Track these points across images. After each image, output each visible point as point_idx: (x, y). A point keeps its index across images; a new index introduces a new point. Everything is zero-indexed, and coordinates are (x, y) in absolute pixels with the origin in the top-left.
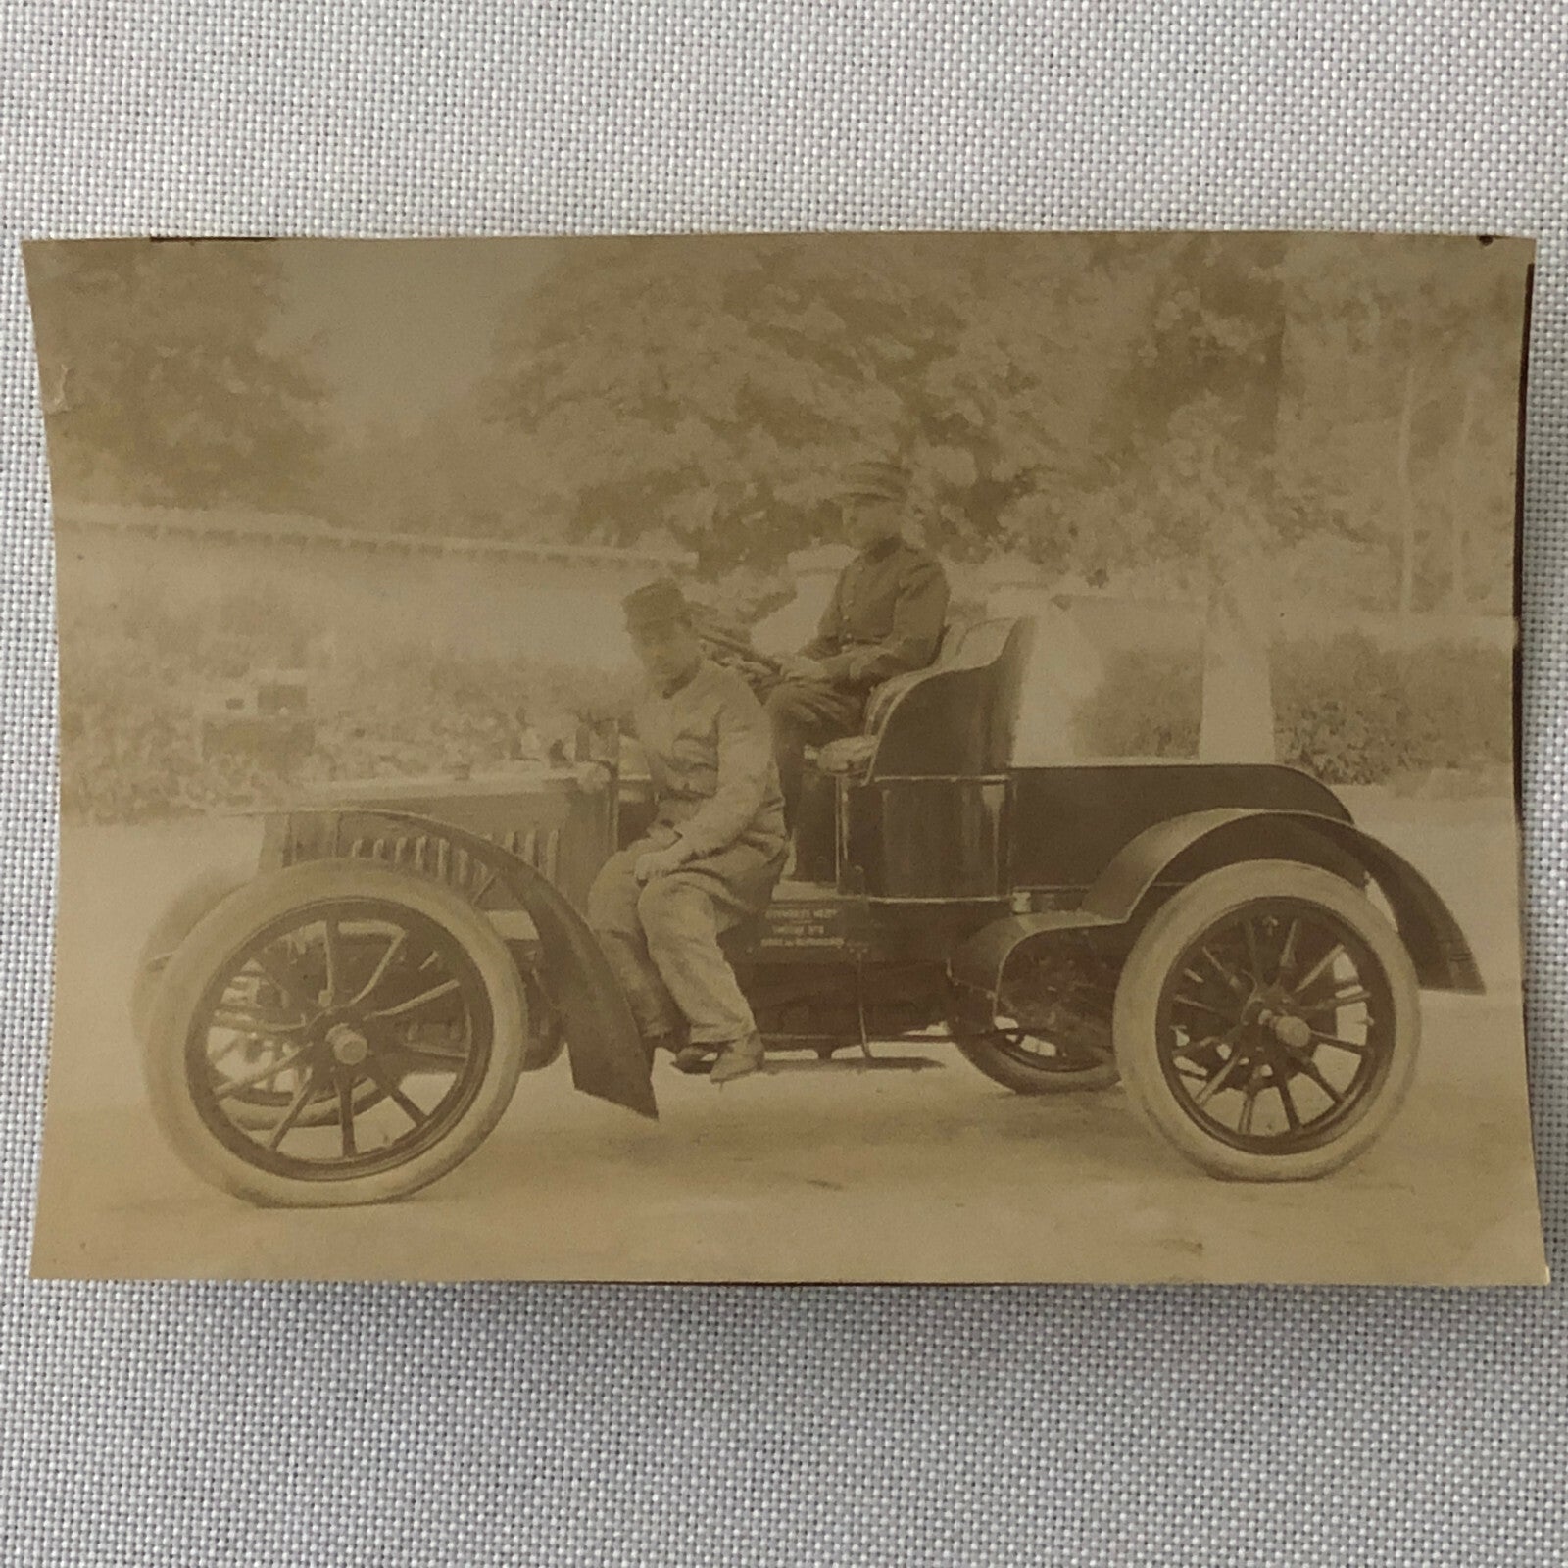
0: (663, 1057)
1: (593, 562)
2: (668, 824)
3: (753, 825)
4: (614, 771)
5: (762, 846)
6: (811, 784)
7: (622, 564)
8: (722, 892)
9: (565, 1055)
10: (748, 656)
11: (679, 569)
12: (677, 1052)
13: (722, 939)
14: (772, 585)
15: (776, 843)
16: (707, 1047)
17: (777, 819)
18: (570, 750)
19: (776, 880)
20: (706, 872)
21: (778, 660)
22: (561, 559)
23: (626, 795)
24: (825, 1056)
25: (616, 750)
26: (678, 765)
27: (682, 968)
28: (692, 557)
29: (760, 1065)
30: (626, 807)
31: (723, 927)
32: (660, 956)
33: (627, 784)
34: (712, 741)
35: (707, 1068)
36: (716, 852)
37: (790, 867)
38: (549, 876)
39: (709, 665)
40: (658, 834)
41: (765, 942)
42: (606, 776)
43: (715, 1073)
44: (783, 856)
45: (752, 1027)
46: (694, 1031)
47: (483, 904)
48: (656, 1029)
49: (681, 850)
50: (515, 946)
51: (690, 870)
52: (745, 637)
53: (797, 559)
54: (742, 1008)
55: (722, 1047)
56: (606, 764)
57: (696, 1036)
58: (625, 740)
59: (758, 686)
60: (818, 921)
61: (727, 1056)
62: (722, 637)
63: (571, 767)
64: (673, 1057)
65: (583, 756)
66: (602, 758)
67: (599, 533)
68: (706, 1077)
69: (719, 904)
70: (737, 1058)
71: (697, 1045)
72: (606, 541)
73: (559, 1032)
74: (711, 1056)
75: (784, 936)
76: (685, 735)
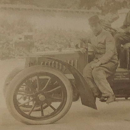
0: (98, 99)
1: (83, 12)
2: (97, 59)
4: (87, 49)
5: (114, 62)
6: (122, 51)
8: (107, 70)
9: (80, 99)
10: (111, 29)
11: (98, 13)
13: (107, 79)
14: (115, 16)
15: (116, 62)
16: (105, 97)
17: (116, 57)
18: (79, 46)
19: (116, 68)
20: (104, 67)
21: (116, 29)
22: (78, 12)
23: (89, 54)
24: (126, 99)
25: (87, 46)
26: (98, 48)
28: (100, 11)
29: (115, 100)
30: (89, 56)
32: (96, 82)
33: (90, 52)
34: (104, 44)
35: (105, 101)
36: (106, 63)
37: (119, 65)
38: (76, 68)
39: (104, 30)
40: (95, 60)
41: (115, 79)
42: (86, 50)
43: (107, 102)
44: (117, 64)
45: (113, 94)
47: (65, 73)
48: (96, 94)
49: (99, 63)
50: (70, 80)
51: (101, 67)
52: (110, 25)
53: (119, 11)
54: (111, 90)
55: (108, 97)
56: (86, 48)
59: (113, 34)
60: (124, 75)
61: (109, 99)
62: (106, 25)
63: (79, 48)
64: (99, 99)
65: (81, 47)
67: (84, 7)
68: (105, 103)
69: (106, 72)
70: (111, 99)
71: (104, 97)
72: (85, 9)
73: (79, 95)
74: (106, 99)
75: (118, 78)
76: (100, 43)
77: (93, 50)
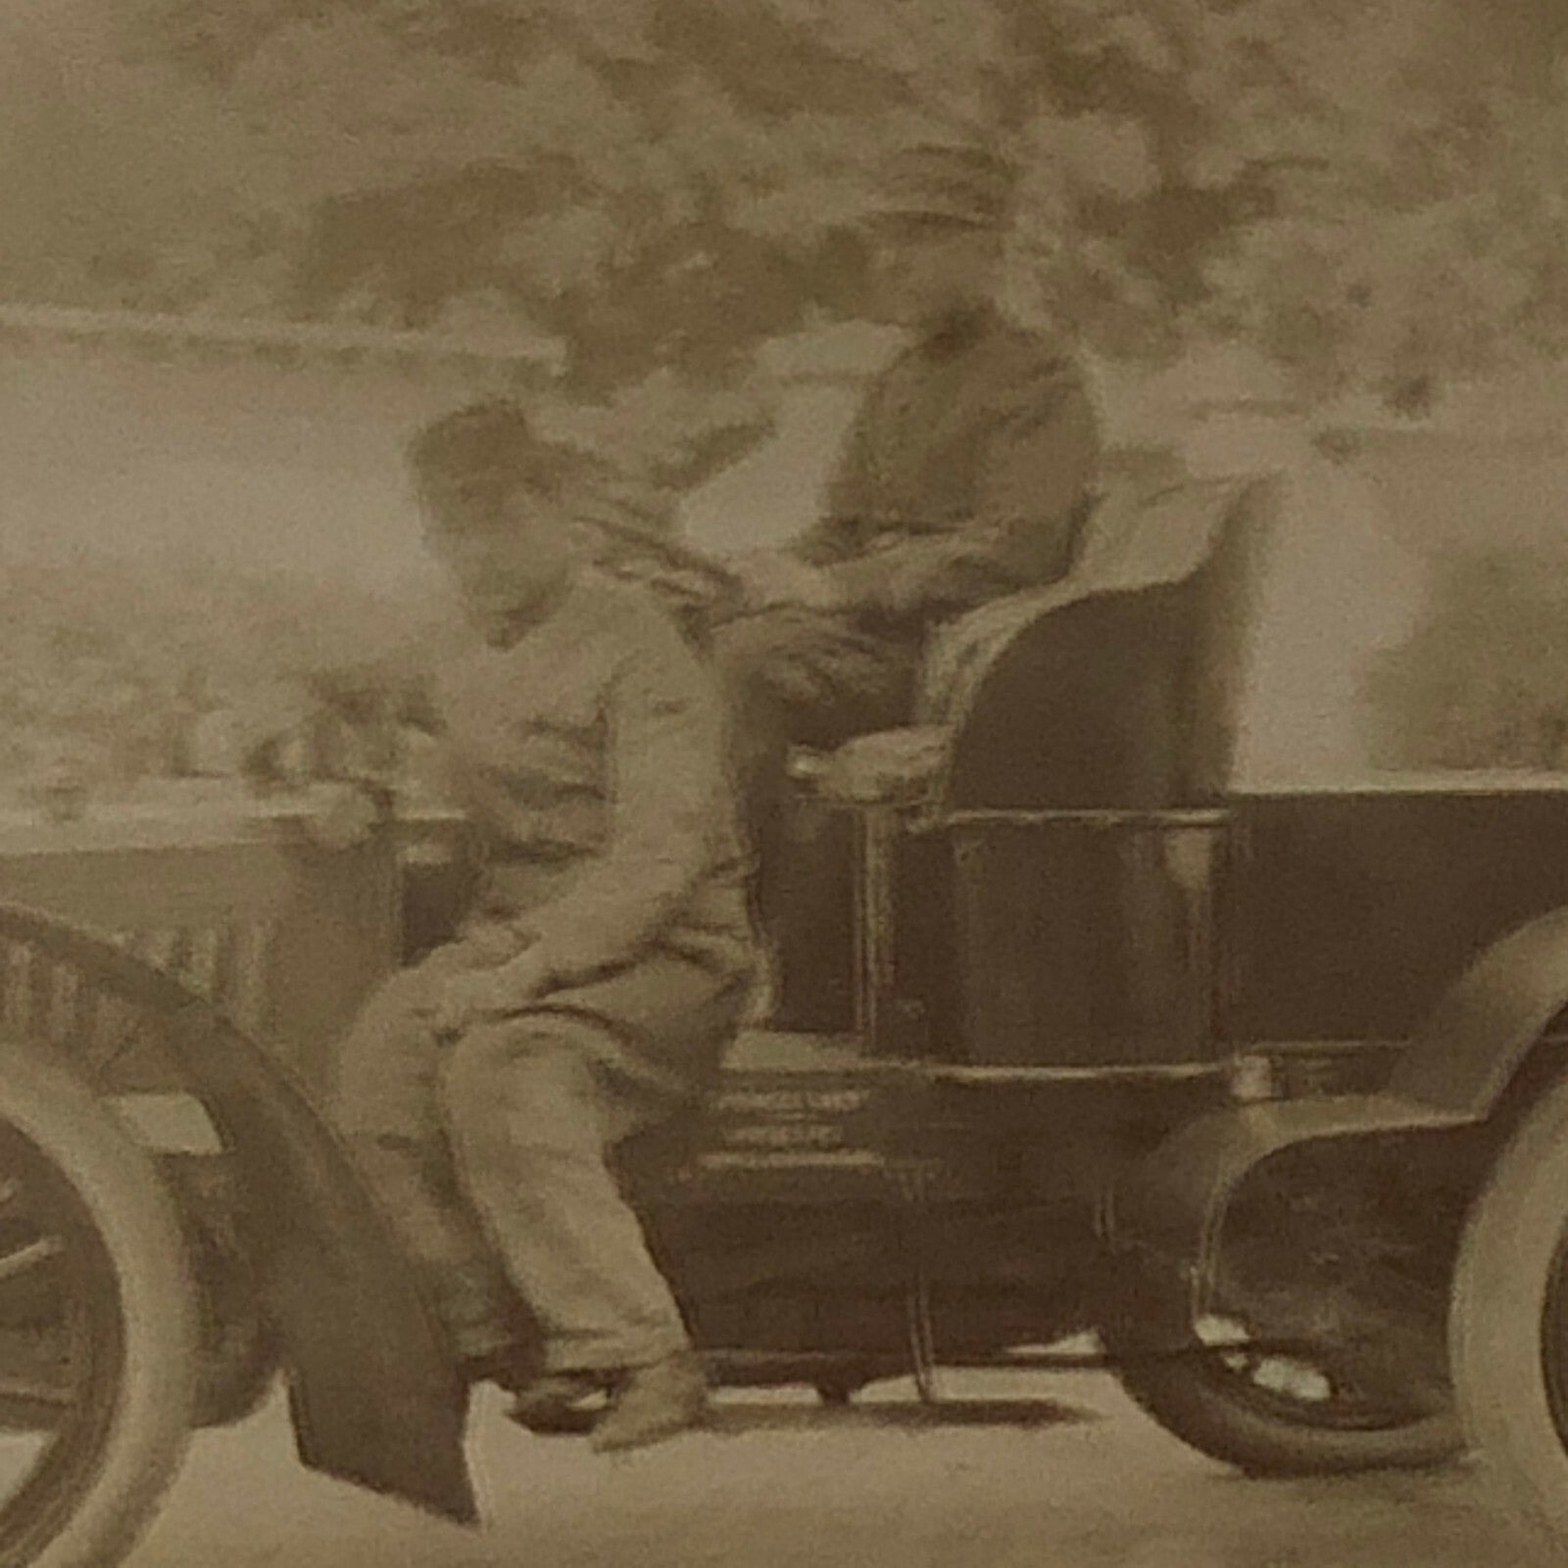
0: (488, 1400)
1: (348, 357)
3: (681, 914)
4: (385, 798)
6: (807, 828)
7: (407, 364)
8: (611, 1051)
9: (278, 1397)
10: (675, 558)
11: (528, 373)
12: (518, 1390)
14: (726, 408)
15: (731, 950)
16: (584, 1377)
17: (728, 903)
18: (293, 756)
19: (730, 1031)
20: (572, 1012)
22: (285, 354)
23: (414, 853)
24: (836, 1396)
25: (390, 757)
27: (532, 1213)
28: (552, 351)
29: (701, 1418)
30: (412, 875)
31: (622, 1129)
33: (423, 830)
36: (606, 972)
37: (761, 1002)
38: (247, 1019)
40: (484, 934)
41: (717, 1161)
42: (367, 810)
43: (606, 1431)
45: (681, 1340)
46: (552, 1346)
47: (106, 1081)
48: (480, 1342)
49: (530, 965)
50: (173, 1167)
51: (549, 1009)
52: (664, 520)
53: (775, 353)
54: (656, 1296)
55: (614, 1380)
56: (366, 786)
57: (566, 1356)
58: (415, 738)
59: (694, 622)
60: (827, 1117)
61: (631, 1398)
62: (616, 518)
63: (291, 789)
65: (323, 772)
66: (363, 773)
67: (357, 300)
68: (581, 1441)
70: (647, 1400)
72: (369, 318)
73: (268, 1351)
74: (595, 1400)
75: (747, 1147)
76: (539, 726)
77: (459, 815)
